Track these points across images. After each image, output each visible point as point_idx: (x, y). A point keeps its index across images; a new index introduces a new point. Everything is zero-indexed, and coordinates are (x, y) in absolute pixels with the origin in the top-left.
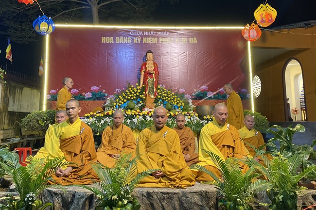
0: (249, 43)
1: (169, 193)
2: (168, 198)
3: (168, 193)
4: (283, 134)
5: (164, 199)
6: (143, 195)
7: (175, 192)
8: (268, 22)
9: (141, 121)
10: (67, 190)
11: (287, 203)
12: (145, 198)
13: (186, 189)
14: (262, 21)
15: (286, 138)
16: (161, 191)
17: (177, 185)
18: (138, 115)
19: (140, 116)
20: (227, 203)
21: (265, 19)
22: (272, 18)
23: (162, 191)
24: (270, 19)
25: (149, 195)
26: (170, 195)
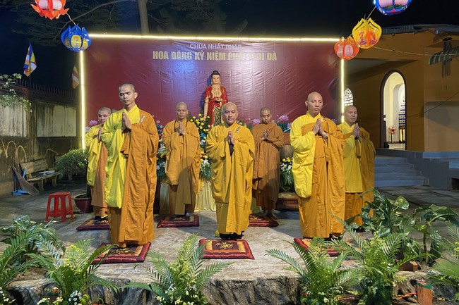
0: (342, 62)
1: (243, 282)
2: (241, 287)
3: (241, 282)
4: (381, 204)
5: (236, 288)
6: (211, 283)
7: (250, 280)
8: (370, 44)
9: (206, 166)
10: (119, 277)
11: (381, 295)
12: (214, 288)
13: (263, 275)
14: (362, 42)
15: (384, 209)
16: (232, 279)
18: (202, 158)
19: (204, 159)
20: (312, 300)
21: (365, 40)
22: (374, 38)
23: (234, 279)
24: (373, 39)
25: (218, 284)
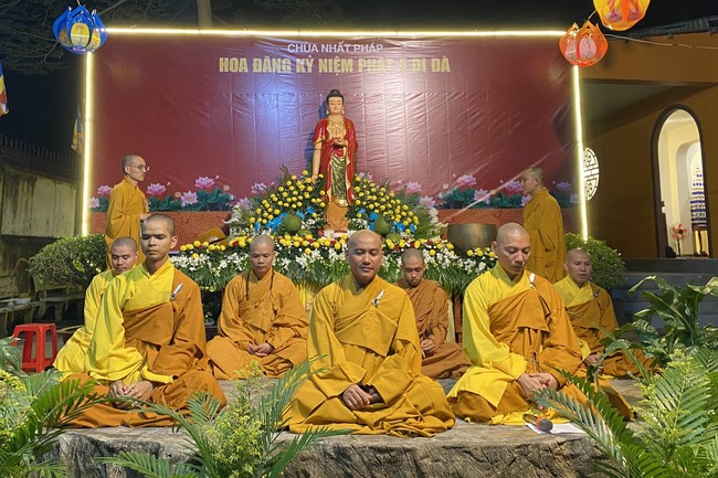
0: (576, 69)
1: (392, 450)
2: (389, 462)
3: (388, 450)
4: (675, 300)
5: (379, 464)
6: (326, 454)
7: (406, 446)
8: (629, 19)
9: (317, 262)
10: (138, 440)
12: (332, 462)
13: (434, 440)
14: (615, 16)
15: (682, 310)
16: (370, 444)
17: (411, 429)
18: (309, 246)
19: (313, 249)
21: (619, 12)
22: (637, 9)
23: (375, 444)
24: (634, 10)
25: (341, 454)
26: (393, 454)
